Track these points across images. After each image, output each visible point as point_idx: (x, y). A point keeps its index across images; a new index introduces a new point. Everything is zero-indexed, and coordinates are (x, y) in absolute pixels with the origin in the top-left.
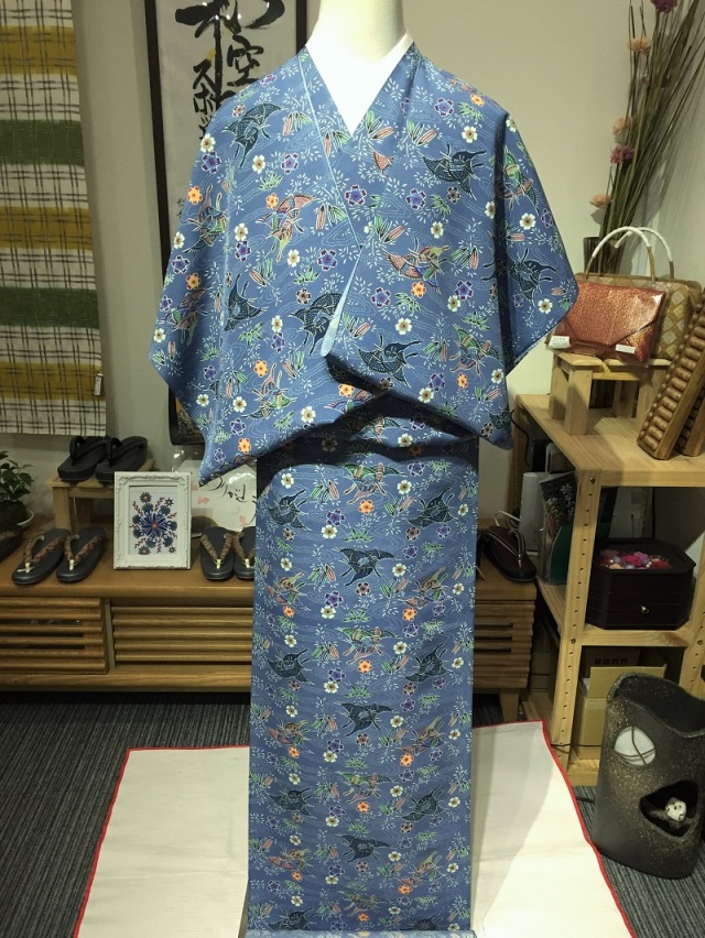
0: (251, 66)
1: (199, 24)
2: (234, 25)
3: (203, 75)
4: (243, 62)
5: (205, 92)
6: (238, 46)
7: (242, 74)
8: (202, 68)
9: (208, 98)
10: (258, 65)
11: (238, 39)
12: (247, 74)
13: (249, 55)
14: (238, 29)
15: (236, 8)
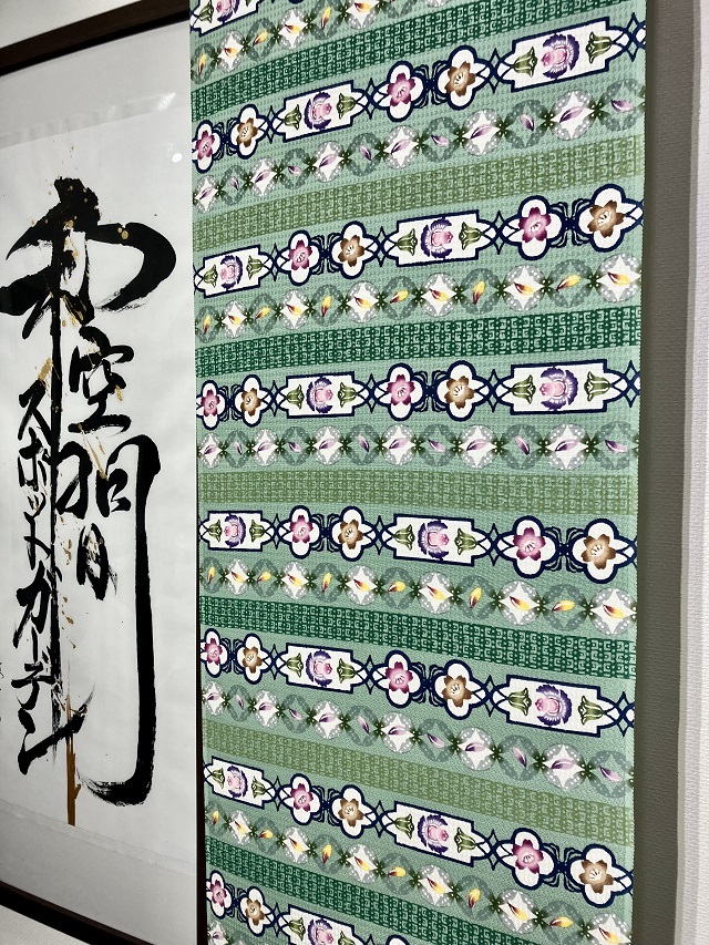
0: (109, 389)
1: (29, 312)
2: (82, 305)
3: (33, 411)
4: (97, 381)
5: (36, 444)
6: (88, 348)
7: (96, 406)
8: (31, 397)
9: (39, 457)
10: (123, 385)
11: (89, 333)
12: (102, 407)
13: (107, 365)
14: (89, 315)
15: (87, 271)
